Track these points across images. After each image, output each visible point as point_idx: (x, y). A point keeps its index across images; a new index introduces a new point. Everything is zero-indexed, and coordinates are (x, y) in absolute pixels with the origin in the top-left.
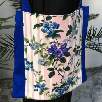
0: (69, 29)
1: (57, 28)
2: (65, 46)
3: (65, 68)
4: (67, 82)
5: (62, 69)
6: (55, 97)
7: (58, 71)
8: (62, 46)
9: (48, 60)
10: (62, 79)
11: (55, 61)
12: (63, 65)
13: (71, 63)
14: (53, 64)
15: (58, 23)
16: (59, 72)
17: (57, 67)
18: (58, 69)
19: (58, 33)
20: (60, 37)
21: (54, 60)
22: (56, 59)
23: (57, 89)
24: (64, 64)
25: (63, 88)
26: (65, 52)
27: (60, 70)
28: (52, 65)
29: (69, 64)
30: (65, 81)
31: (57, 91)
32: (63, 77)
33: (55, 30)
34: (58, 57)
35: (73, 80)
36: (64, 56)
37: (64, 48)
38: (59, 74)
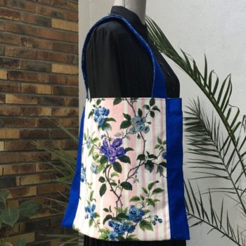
0: (125, 119)
1: (107, 115)
2: (118, 143)
3: (121, 182)
4: (128, 212)
5: (117, 182)
6: (107, 237)
7: (111, 184)
8: (115, 142)
9: (99, 164)
10: (117, 202)
11: (108, 166)
12: (118, 176)
13: (134, 176)
14: (105, 171)
15: (107, 109)
16: (113, 187)
17: (110, 177)
18: (111, 182)
19: (108, 122)
20: (111, 128)
21: (106, 164)
22: (109, 163)
23: (110, 220)
24: (119, 174)
25: (121, 222)
26: (119, 153)
27: (115, 184)
28: (102, 171)
29: (129, 178)
30: (123, 209)
31: (111, 225)
32: (119, 198)
33: (105, 117)
34: (110, 160)
35: (143, 217)
36: (117, 160)
37: (117, 146)
38: (112, 190)
